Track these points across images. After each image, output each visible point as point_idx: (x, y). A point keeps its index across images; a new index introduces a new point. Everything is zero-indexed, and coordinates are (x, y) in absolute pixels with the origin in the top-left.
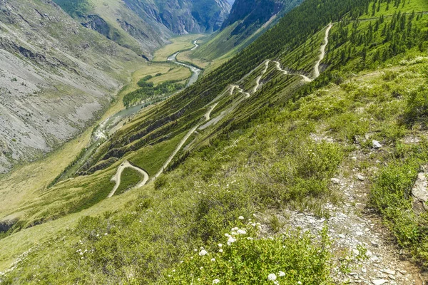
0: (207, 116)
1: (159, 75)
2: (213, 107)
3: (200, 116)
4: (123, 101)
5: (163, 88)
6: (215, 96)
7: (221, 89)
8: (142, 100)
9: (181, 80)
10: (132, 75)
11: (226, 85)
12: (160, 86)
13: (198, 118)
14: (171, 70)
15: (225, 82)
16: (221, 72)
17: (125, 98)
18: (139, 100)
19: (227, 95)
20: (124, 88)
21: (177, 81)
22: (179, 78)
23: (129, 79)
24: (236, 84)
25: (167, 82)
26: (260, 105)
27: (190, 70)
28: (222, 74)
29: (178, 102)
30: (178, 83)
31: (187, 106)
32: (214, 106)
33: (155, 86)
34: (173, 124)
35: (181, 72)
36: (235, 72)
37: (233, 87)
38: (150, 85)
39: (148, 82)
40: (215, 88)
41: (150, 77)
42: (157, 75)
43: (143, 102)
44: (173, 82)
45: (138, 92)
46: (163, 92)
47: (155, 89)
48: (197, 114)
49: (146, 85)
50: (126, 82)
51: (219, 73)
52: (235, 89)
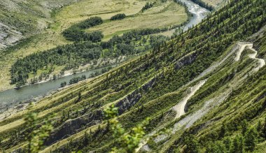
0: (180, 109)
1: (121, 17)
2: (194, 91)
3: (164, 110)
4: (13, 71)
5: (123, 44)
6: (207, 66)
7: (220, 50)
8: (67, 69)
9: (164, 30)
10: (53, 14)
11: (229, 43)
12: (117, 40)
13: (159, 114)
14: (146, 7)
15: (229, 36)
16: (227, 16)
17: (18, 64)
18: (57, 70)
19: (229, 64)
20: (22, 44)
21: (157, 31)
22: (161, 25)
23: (42, 23)
24: (249, 41)
25: (134, 32)
26: (256, 97)
27: (187, 11)
28: (227, 21)
29: (130, 76)
30: (157, 35)
31: (145, 88)
32: (197, 87)
33: (105, 40)
34: (98, 131)
35: (167, 13)
36: (249, 17)
37: (242, 46)
38: (96, 38)
39: (91, 30)
40: (207, 49)
41: (98, 21)
42: (114, 19)
43: (68, 73)
44: (148, 32)
45: (60, 51)
46: (123, 53)
47: (105, 46)
48: (160, 106)
49: (85, 37)
50: (31, 29)
51: (221, 20)
52: (245, 52)
